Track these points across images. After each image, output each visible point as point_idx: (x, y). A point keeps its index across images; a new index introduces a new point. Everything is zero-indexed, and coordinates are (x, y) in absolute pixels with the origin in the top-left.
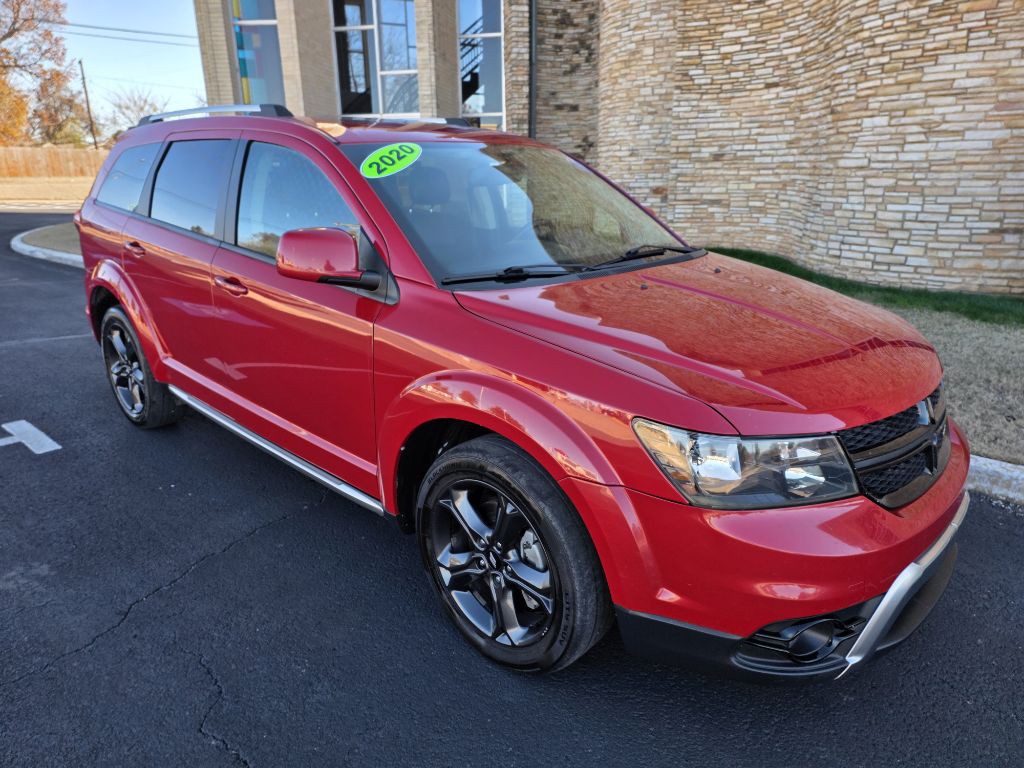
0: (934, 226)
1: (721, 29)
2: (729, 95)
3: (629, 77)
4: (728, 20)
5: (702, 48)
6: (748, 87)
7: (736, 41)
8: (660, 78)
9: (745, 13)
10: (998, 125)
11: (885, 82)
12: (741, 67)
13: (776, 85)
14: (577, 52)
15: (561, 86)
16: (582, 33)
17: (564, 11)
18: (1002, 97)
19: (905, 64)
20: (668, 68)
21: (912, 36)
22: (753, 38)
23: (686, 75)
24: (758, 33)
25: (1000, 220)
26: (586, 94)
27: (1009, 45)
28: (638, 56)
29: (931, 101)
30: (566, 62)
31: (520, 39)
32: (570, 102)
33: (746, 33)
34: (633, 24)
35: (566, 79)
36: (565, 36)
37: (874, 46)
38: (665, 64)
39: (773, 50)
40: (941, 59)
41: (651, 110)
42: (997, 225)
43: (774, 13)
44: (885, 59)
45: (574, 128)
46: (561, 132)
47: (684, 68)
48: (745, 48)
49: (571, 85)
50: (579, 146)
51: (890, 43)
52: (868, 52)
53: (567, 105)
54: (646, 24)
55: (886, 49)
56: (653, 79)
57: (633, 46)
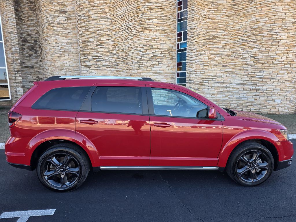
0: (158, 99)
1: (93, 52)
2: (97, 69)
3: (60, 61)
4: (94, 50)
5: (88, 56)
6: (102, 67)
7: (97, 56)
8: (72, 62)
9: (98, 49)
10: (165, 79)
11: (144, 70)
12: (99, 62)
13: (110, 67)
14: (31, 51)
15: (26, 60)
16: (32, 45)
17: (25, 38)
18: (165, 74)
19: (148, 67)
20: (74, 60)
21: (148, 61)
22: (101, 56)
23: (85, 63)
24: (103, 55)
25: (168, 97)
26: (36, 64)
27: (165, 65)
28: (63, 55)
29: (154, 74)
30: (27, 53)
31: (16, 45)
32: (30, 65)
33: (99, 54)
34: (60, 47)
35: (28, 58)
36: (26, 45)
37: (140, 62)
38: (72, 59)
39: (107, 59)
40: (155, 67)
41: (69, 70)
42: (168, 98)
43: (106, 51)
44: (144, 65)
45: (32, 73)
46: (28, 75)
47: (84, 61)
48: (99, 58)
49: (30, 60)
50: (35, 79)
51: (145, 62)
52: (139, 63)
53: (29, 66)
54: (65, 47)
55: (143, 63)
56: (69, 62)
57: (61, 52)
